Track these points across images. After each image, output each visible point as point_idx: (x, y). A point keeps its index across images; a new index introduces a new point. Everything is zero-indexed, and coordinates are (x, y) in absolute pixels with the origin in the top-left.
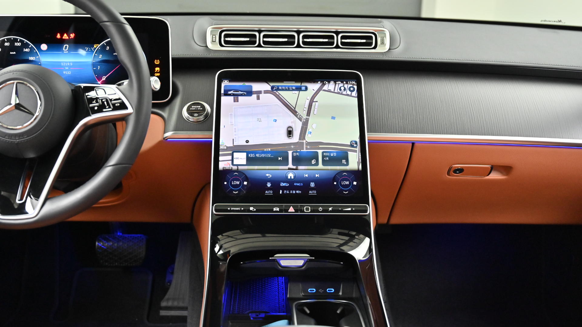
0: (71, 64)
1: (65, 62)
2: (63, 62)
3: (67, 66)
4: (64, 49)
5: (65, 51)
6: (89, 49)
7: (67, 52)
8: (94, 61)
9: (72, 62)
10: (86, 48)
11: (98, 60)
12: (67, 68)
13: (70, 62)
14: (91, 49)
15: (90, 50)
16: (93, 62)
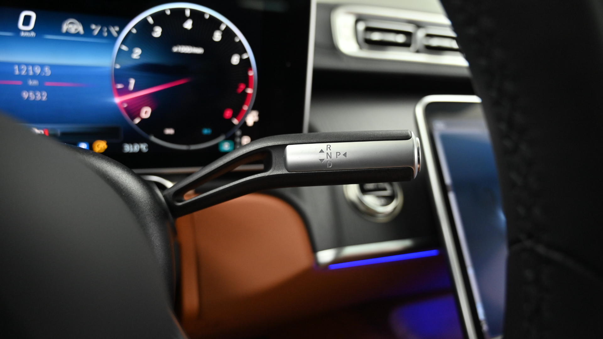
0: (48, 72)
1: (27, 65)
2: (19, 64)
3: (34, 77)
4: (20, 25)
5: (25, 31)
6: (101, 31)
7: (33, 34)
8: (118, 67)
9: (52, 67)
10: (93, 27)
11: (128, 63)
12: (33, 83)
13: (42, 66)
14: (109, 32)
15: (106, 34)
16: (116, 70)
